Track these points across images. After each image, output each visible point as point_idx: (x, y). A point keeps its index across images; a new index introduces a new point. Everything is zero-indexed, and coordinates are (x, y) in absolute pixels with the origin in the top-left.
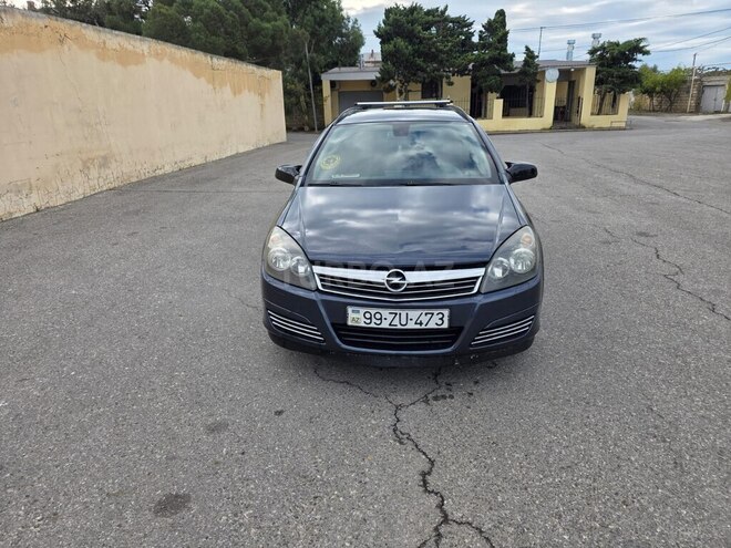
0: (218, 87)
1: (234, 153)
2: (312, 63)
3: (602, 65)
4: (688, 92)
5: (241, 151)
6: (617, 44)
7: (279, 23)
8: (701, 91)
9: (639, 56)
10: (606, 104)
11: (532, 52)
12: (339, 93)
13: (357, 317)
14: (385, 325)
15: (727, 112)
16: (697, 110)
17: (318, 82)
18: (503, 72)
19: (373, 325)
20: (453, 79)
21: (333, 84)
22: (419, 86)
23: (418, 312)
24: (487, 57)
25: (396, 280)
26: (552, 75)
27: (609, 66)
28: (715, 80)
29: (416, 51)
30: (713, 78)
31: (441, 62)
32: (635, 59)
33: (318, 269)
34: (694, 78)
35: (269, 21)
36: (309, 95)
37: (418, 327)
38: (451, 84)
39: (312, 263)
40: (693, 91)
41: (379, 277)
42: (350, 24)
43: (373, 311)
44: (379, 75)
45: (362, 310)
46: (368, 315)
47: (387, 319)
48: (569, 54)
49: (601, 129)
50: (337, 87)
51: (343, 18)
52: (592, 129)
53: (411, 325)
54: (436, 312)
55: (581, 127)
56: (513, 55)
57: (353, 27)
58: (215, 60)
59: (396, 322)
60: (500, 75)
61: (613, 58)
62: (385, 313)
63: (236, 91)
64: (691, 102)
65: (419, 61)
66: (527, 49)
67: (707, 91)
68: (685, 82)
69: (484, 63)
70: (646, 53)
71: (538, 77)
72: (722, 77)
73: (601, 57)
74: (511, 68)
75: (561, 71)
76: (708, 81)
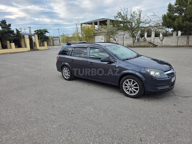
3: (38, 35)
4: (50, 41)
6: (41, 30)
8: (53, 41)
10: (42, 44)
11: (18, 30)
13: (172, 80)
15: (60, 45)
16: (53, 45)
18: (12, 35)
26: (27, 37)
27: (40, 35)
34: (51, 38)
39: (164, 72)
40: (51, 41)
49: (42, 50)
52: (40, 50)
55: (38, 50)
61: (41, 33)
64: (52, 44)
66: (16, 29)
69: (5, 33)
70: (48, 32)
71: (22, 37)
72: (57, 38)
73: (38, 33)
74: (14, 34)
75: (29, 36)
76: (54, 39)
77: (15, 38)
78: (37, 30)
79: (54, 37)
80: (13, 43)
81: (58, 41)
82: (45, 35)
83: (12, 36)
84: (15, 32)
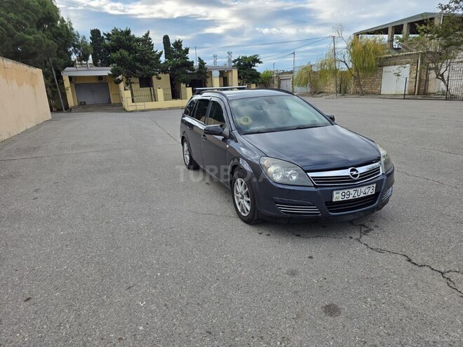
0: (9, 81)
1: (25, 129)
2: (54, 64)
3: (240, 69)
5: (29, 127)
6: (246, 58)
7: (38, 36)
8: (279, 81)
9: (257, 64)
11: (202, 61)
12: (75, 84)
13: (338, 196)
14: (351, 197)
17: (60, 77)
18: (189, 71)
19: (345, 199)
20: (160, 75)
21: (71, 78)
22: (137, 80)
23: (365, 187)
24: (179, 63)
25: (355, 173)
26: (216, 74)
27: (244, 69)
28: (285, 76)
29: (134, 58)
30: (284, 75)
31: (151, 65)
32: (254, 66)
33: (311, 175)
34: (275, 75)
35: (29, 34)
36: (55, 87)
37: (364, 195)
38: (160, 78)
39: (307, 172)
40: (276, 82)
41: (347, 172)
42: (80, 40)
43: (346, 191)
44: (110, 73)
45: (341, 192)
46: (343, 194)
47: (353, 194)
48: (215, 62)
50: (73, 80)
51: (75, 35)
53: (362, 195)
54: (371, 186)
56: (193, 62)
57: (82, 41)
58: (5, 61)
59: (356, 195)
60: (187, 73)
61: (245, 65)
62: (352, 191)
63: (20, 84)
65: (138, 64)
66: (199, 59)
67: (282, 82)
68: (271, 77)
69: (178, 66)
70: (260, 63)
71: (208, 75)
72: (288, 75)
73: (239, 64)
74: (193, 70)
75: (220, 71)
76: (282, 77)
77: (195, 77)
78: (238, 59)
79: (284, 73)
80: (189, 87)
81: (289, 83)
82: (255, 70)
83: (189, 74)
84: (196, 64)
